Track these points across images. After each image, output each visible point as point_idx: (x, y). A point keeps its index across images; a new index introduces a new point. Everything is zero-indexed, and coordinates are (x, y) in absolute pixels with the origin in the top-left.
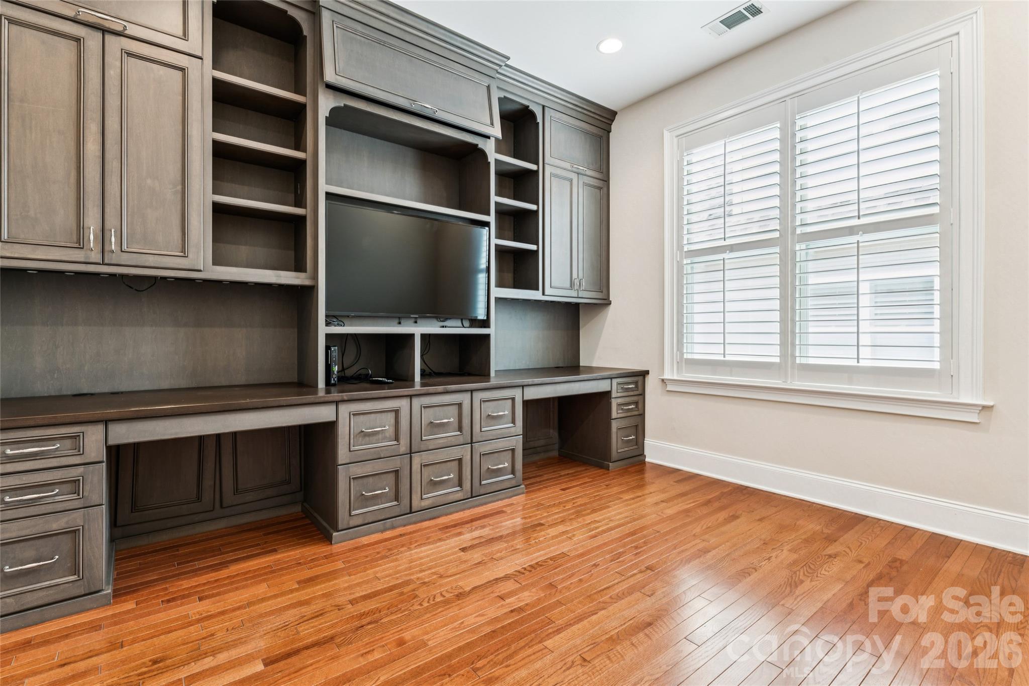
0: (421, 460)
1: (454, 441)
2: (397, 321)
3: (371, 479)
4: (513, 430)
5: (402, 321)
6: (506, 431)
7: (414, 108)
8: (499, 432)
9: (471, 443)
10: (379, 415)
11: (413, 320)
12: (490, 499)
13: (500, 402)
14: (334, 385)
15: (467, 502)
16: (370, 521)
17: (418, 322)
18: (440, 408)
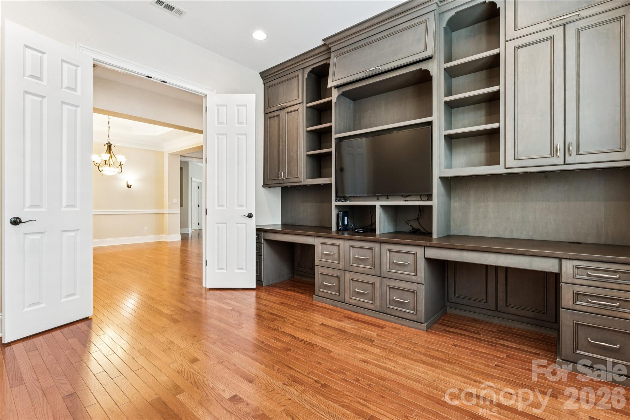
0: (350, 276)
1: (369, 271)
2: (376, 198)
3: (328, 277)
4: (414, 277)
5: (379, 198)
6: (408, 276)
7: (367, 74)
8: (402, 275)
9: (381, 277)
10: (331, 246)
11: (386, 197)
12: (395, 321)
13: (404, 255)
14: (340, 230)
15: (377, 314)
16: (327, 297)
17: (389, 198)
18: (361, 249)
